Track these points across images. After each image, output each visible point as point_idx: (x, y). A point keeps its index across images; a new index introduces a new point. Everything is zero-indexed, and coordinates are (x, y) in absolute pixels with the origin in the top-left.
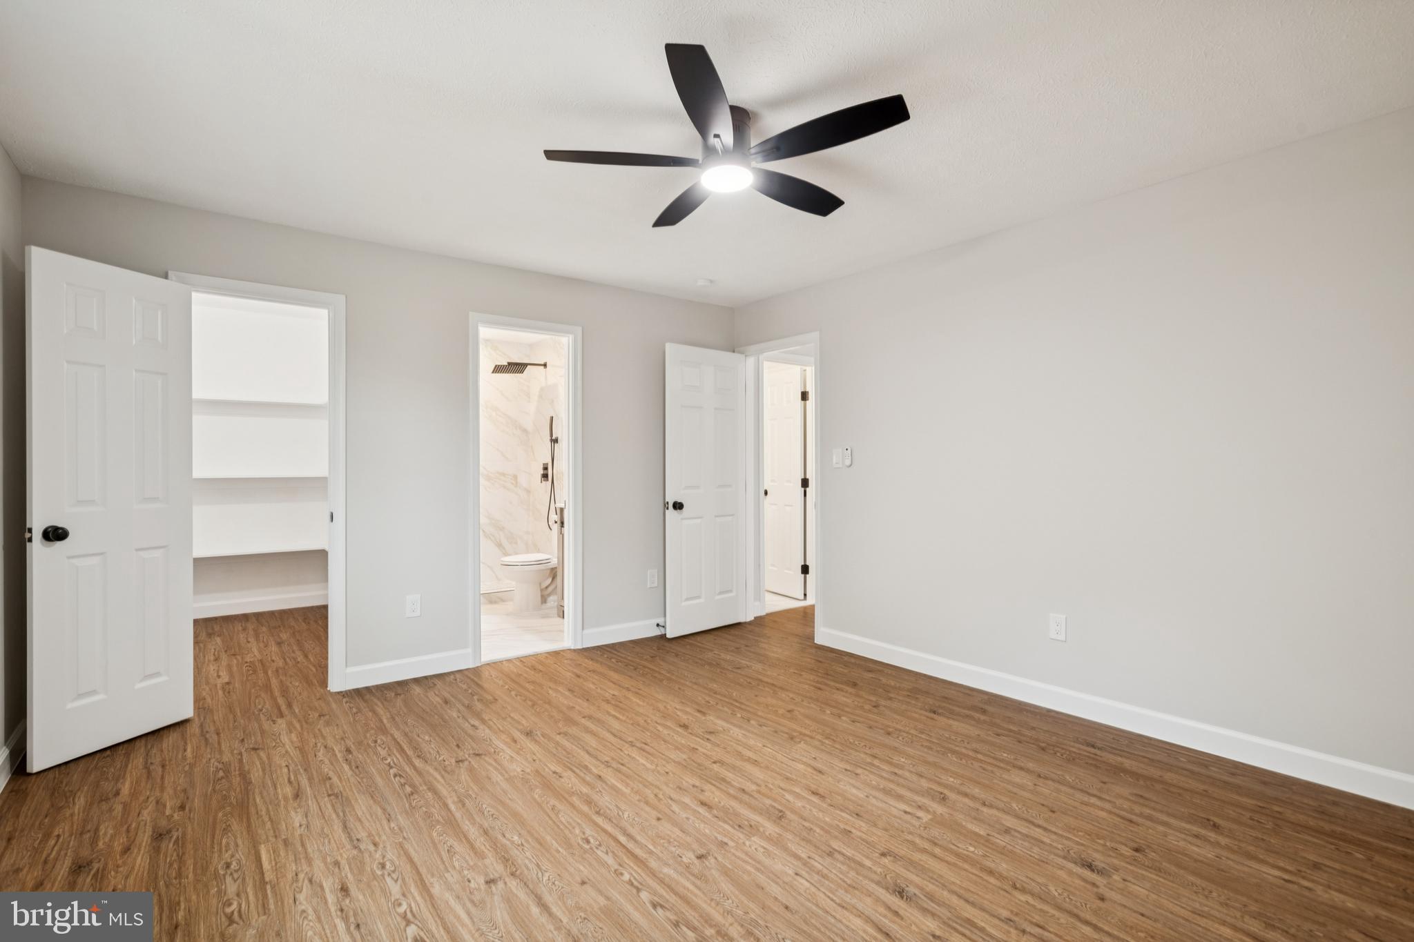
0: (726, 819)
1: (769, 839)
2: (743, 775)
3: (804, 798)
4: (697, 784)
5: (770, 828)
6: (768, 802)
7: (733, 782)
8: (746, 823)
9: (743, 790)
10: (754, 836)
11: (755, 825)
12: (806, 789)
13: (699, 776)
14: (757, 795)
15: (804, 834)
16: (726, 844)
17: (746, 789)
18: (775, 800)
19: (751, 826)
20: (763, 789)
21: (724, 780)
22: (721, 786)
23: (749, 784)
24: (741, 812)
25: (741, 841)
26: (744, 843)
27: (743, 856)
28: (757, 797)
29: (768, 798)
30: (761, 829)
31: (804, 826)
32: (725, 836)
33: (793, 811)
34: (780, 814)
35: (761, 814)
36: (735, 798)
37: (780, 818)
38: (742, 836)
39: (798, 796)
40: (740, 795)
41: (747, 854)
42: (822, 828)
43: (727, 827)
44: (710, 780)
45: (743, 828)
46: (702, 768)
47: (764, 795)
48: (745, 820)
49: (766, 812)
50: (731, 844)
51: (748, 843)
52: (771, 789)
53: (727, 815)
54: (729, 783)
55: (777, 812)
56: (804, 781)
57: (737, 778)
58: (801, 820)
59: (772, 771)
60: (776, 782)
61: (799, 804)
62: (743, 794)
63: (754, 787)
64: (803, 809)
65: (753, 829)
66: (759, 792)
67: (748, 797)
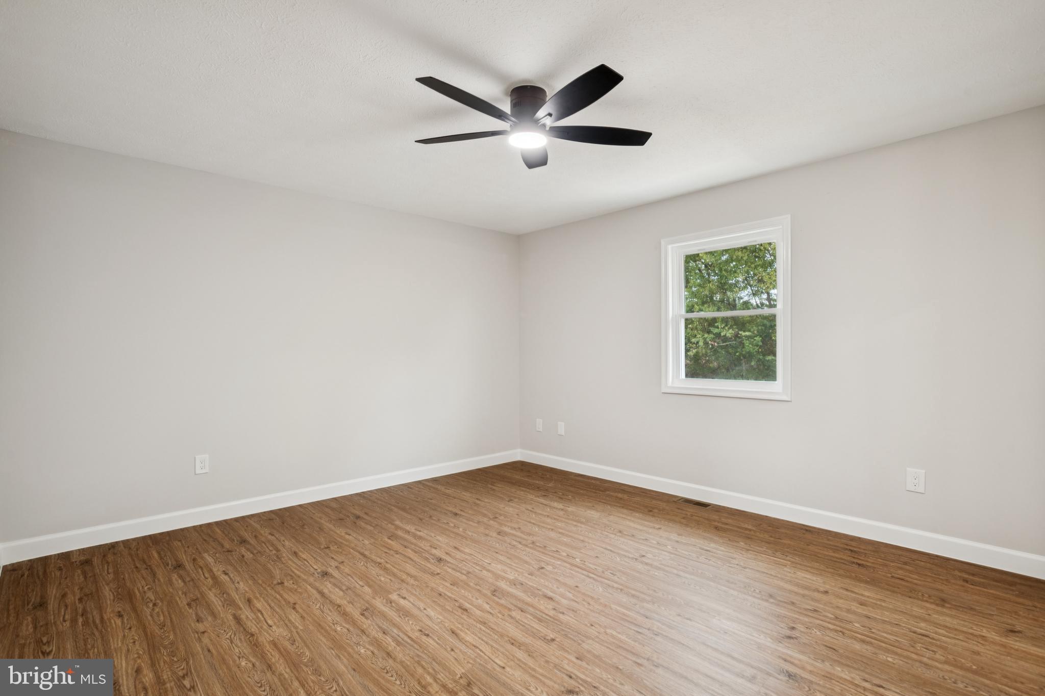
0: (532, 589)
1: (503, 578)
2: (523, 626)
3: (475, 606)
4: (561, 616)
5: (503, 585)
6: (502, 602)
7: (532, 618)
8: (518, 587)
9: (522, 611)
10: (513, 579)
11: (512, 585)
12: (471, 613)
13: (562, 623)
14: (513, 608)
15: (481, 582)
16: (529, 574)
17: (520, 612)
18: (498, 603)
19: (515, 585)
20: (506, 612)
21: (540, 620)
22: (541, 614)
23: (518, 617)
24: (523, 594)
25: (521, 576)
26: (518, 575)
27: (519, 569)
28: (511, 605)
29: (502, 605)
30: (508, 583)
31: (480, 586)
32: (530, 579)
33: (485, 595)
34: (494, 593)
35: (508, 593)
36: (527, 604)
37: (495, 591)
38: (520, 579)
39: (479, 608)
40: (525, 607)
41: (517, 571)
42: (469, 585)
43: (531, 584)
44: (552, 620)
45: (519, 583)
46: (563, 633)
47: (506, 607)
48: (519, 588)
49: (505, 594)
50: (527, 575)
51: (516, 575)
52: (500, 612)
53: (533, 592)
54: (535, 617)
55: (497, 594)
56: (471, 621)
57: (528, 623)
58: (481, 589)
59: (498, 632)
60: (495, 620)
61: (480, 601)
62: (522, 607)
63: (514, 614)
64: (478, 597)
65: (513, 583)
66: (510, 610)
67: (518, 605)
